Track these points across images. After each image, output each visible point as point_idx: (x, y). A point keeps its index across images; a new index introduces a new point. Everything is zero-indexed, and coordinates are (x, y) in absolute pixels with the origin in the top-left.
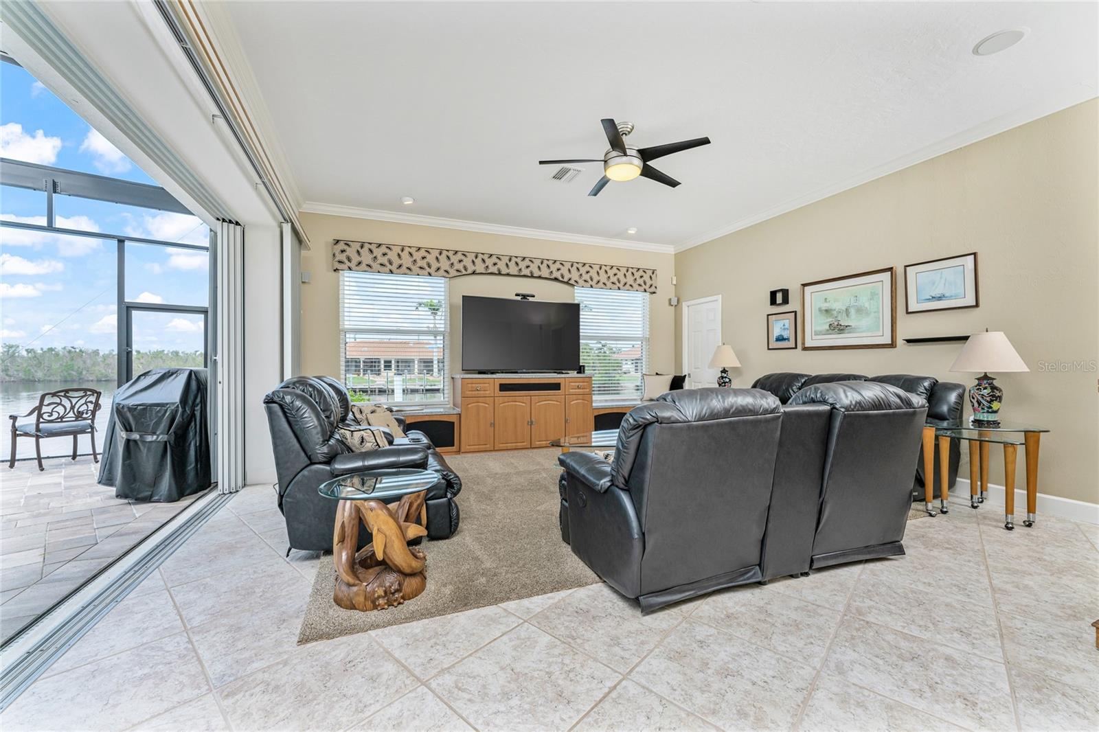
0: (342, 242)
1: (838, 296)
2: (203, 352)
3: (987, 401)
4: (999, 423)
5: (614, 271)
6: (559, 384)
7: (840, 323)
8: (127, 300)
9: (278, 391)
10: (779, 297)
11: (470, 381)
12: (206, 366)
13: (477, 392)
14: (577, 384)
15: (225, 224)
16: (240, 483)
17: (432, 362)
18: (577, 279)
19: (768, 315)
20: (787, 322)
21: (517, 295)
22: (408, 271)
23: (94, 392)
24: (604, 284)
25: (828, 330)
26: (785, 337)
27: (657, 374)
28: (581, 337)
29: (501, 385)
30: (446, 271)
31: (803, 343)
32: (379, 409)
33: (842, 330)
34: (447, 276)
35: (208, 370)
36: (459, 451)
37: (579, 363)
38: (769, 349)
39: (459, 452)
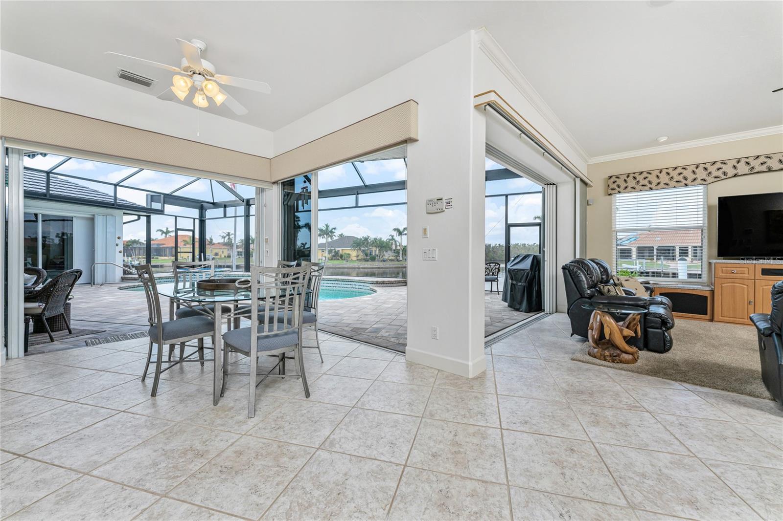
0: (614, 177)
2: (538, 244)
8: (509, 223)
9: (568, 264)
11: (724, 265)
12: (540, 253)
13: (732, 275)
15: (549, 186)
16: (554, 310)
22: (666, 186)
23: (498, 264)
29: (763, 270)
30: (703, 180)
32: (632, 279)
34: (704, 183)
35: (541, 255)
39: (712, 320)
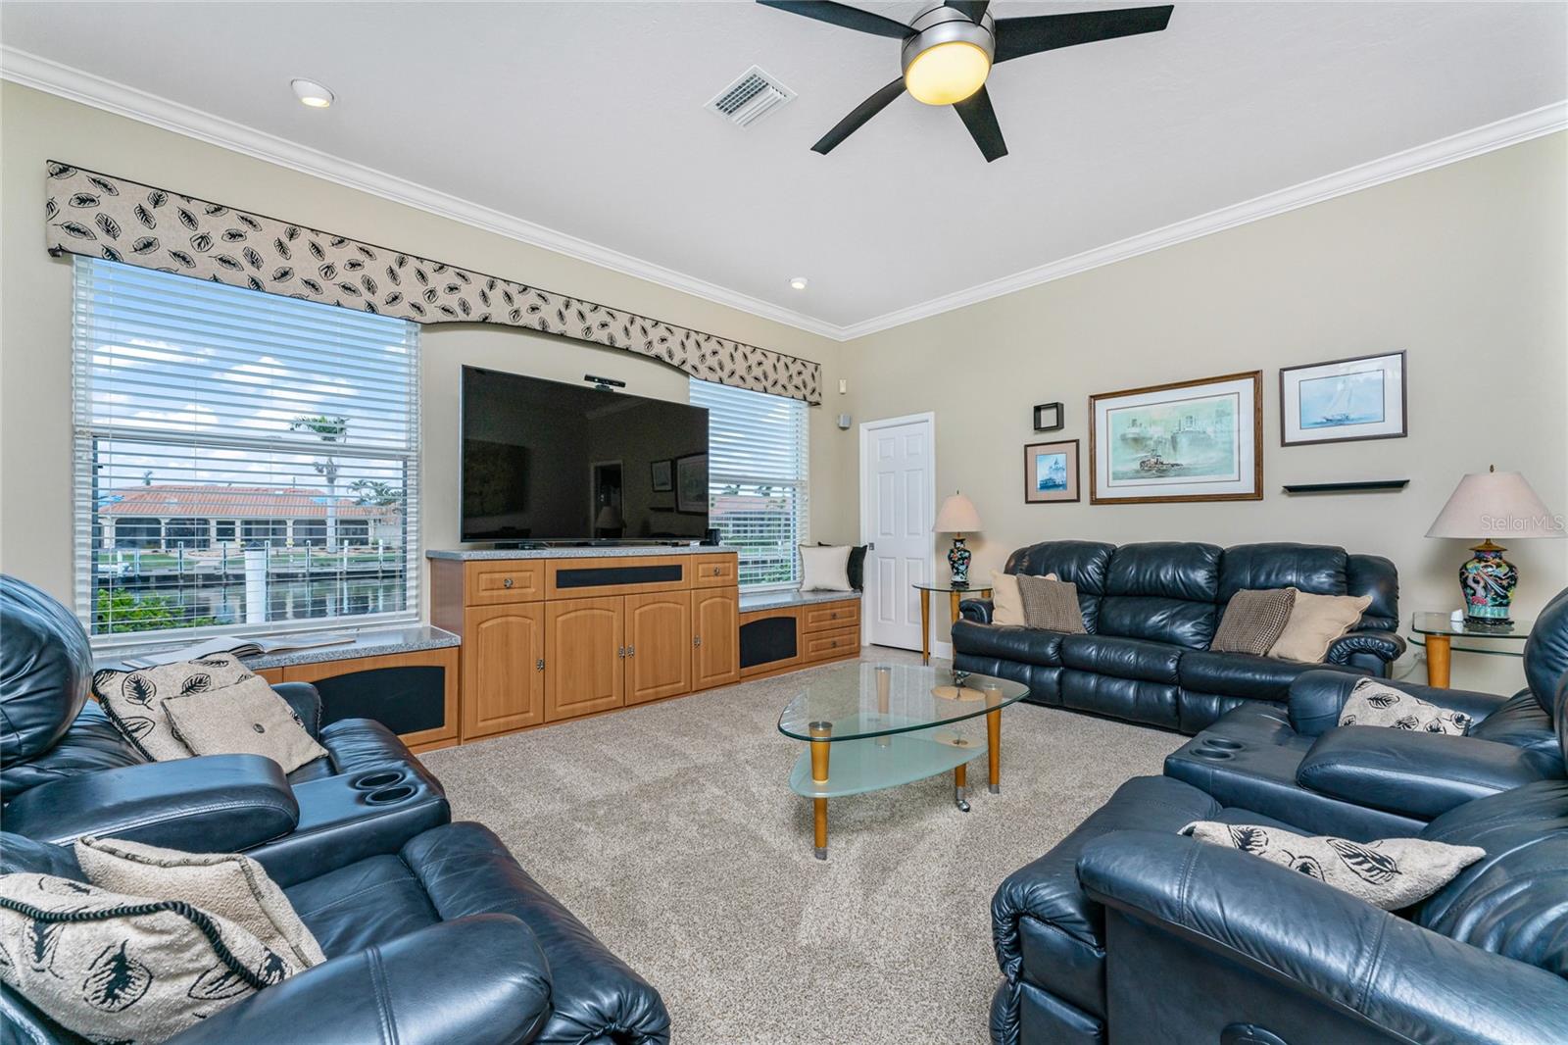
0: (81, 174)
1: (1157, 414)
3: (1503, 587)
4: (1513, 623)
5: (758, 356)
6: (679, 567)
7: (1161, 459)
10: (1048, 418)
11: (486, 566)
13: (505, 592)
14: (713, 566)
17: (323, 522)
18: (696, 362)
19: (1027, 446)
20: (1061, 458)
21: (588, 378)
22: (307, 291)
24: (742, 378)
25: (1137, 472)
26: (1058, 481)
27: (820, 544)
28: (710, 477)
29: (559, 573)
30: (417, 307)
31: (1093, 492)
33: (1164, 470)
34: (418, 317)
36: (459, 736)
37: (708, 524)
38: (1027, 502)
39: (457, 738)
